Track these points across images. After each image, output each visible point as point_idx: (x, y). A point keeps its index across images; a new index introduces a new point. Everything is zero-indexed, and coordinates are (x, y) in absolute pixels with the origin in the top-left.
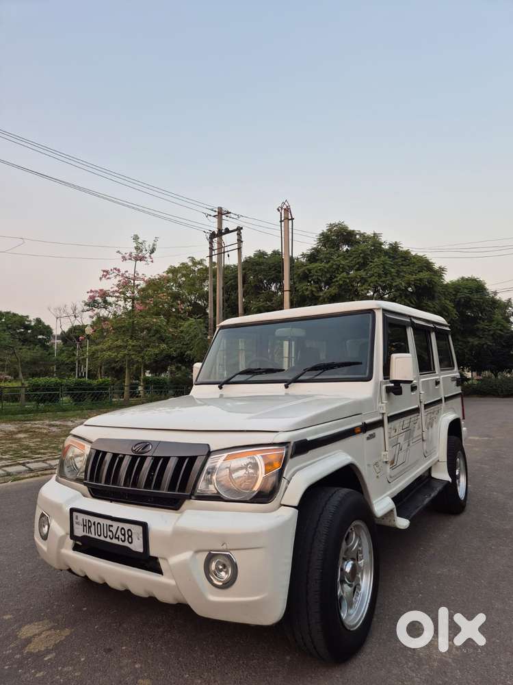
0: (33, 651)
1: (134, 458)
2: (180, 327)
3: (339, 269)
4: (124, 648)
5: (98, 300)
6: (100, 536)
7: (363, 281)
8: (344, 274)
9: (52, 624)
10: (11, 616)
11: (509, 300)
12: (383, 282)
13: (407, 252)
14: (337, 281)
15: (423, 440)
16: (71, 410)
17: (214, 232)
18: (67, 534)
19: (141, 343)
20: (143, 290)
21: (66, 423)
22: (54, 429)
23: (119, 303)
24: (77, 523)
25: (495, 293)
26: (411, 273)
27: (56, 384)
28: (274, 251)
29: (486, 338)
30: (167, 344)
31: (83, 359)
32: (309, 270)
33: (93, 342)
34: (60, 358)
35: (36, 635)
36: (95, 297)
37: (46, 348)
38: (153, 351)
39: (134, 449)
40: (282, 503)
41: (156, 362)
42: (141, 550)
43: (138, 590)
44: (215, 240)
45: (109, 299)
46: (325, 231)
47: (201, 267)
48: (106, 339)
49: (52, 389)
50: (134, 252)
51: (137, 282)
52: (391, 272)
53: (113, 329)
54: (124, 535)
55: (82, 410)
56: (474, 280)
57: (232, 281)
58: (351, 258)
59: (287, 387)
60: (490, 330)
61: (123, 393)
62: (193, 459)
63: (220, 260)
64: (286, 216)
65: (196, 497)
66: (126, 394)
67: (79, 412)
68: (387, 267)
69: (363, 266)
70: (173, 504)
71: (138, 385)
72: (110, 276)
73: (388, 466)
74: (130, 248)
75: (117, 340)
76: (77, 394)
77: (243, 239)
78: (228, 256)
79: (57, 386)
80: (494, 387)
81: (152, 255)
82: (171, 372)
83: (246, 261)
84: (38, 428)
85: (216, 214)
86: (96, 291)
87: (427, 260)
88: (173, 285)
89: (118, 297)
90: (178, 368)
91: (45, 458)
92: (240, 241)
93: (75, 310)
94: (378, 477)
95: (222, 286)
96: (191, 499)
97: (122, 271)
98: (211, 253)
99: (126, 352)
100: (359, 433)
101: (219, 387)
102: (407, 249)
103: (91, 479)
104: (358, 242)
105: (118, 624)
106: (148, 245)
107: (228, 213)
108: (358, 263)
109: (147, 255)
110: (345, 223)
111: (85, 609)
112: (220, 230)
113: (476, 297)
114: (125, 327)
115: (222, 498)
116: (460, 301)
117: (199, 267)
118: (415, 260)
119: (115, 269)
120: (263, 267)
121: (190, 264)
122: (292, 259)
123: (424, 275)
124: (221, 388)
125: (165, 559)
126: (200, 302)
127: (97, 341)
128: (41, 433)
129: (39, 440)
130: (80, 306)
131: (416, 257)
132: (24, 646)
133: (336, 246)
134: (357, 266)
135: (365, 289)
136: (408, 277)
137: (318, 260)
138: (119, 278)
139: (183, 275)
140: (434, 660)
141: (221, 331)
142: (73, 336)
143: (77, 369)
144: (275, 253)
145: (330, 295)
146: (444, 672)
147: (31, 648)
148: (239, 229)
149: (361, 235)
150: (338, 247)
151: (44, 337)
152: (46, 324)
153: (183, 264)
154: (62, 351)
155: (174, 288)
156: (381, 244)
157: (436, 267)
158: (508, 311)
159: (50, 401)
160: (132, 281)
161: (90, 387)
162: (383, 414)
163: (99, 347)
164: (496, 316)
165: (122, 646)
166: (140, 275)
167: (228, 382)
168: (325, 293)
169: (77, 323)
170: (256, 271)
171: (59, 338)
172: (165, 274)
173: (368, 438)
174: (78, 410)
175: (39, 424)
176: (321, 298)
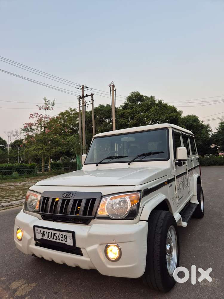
0: (18, 295)
1: (64, 201)
2: (66, 139)
3: (137, 112)
4: (63, 291)
5: (28, 128)
6: (50, 238)
7: (148, 117)
8: (139, 114)
9: (26, 281)
10: (5, 278)
11: (208, 125)
12: (156, 117)
13: (166, 104)
14: (136, 117)
15: (188, 186)
16: (18, 178)
17: (81, 96)
18: (32, 238)
19: (49, 147)
20: (49, 123)
21: (16, 184)
22: (11, 187)
23: (38, 129)
24: (38, 233)
25: (202, 122)
26: (168, 114)
27: (11, 166)
28: (107, 105)
29: (199, 141)
30: (60, 147)
31: (22, 155)
32: (124, 113)
33: (26, 147)
34: (11, 155)
35: (18, 287)
36: (27, 126)
37: (4, 150)
38: (54, 150)
39: (63, 196)
40: (140, 219)
41: (55, 155)
42: (72, 245)
43: (70, 264)
44: (81, 100)
45: (33, 127)
46: (130, 95)
47: (75, 112)
48: (33, 146)
49: (9, 169)
50: (45, 106)
51: (46, 119)
52: (159, 113)
53: (36, 141)
54: (63, 238)
55: (23, 178)
56: (194, 116)
57: (89, 118)
58: (142, 107)
59: (129, 164)
60: (200, 138)
61: (41, 170)
62: (94, 200)
63: (83, 109)
64: (113, 88)
65: (97, 217)
66: (43, 170)
67: (22, 179)
68: (157, 111)
69: (147, 110)
70: (86, 221)
71: (48, 166)
72: (34, 117)
73: (177, 199)
74: (43, 103)
75: (38, 146)
76: (21, 170)
77: (94, 99)
78: (87, 107)
79: (11, 167)
80: (203, 162)
81: (53, 107)
82: (62, 160)
83: (95, 109)
84: (4, 187)
85: (81, 88)
86: (28, 124)
87: (175, 108)
88: (62, 121)
89: (38, 126)
90: (65, 158)
91: (9, 201)
92: (93, 100)
93: (17, 132)
94: (174, 204)
95: (85, 120)
96: (95, 219)
97: (39, 114)
98: (79, 105)
99: (42, 151)
100: (166, 184)
101: (96, 165)
102: (165, 103)
103: (42, 211)
104: (144, 100)
105: (58, 279)
106: (51, 102)
107: (87, 87)
108: (145, 109)
109: (51, 107)
110: (139, 92)
111: (40, 272)
112: (83, 95)
113: (195, 123)
114: (41, 140)
115: (110, 218)
116: (188, 125)
117: (74, 112)
118: (169, 108)
119: (36, 113)
120: (103, 112)
121: (70, 111)
122: (115, 108)
123: (174, 114)
124: (97, 166)
125: (84, 248)
126: (75, 128)
127: (28, 146)
128: (6, 189)
129: (5, 192)
130: (19, 131)
131: (170, 106)
132: (14, 293)
133: (135, 102)
134: (145, 111)
135: (148, 121)
136: (167, 115)
137: (127, 108)
138: (38, 118)
139: (67, 116)
140: (209, 288)
141: (94, 139)
142: (17, 144)
143: (19, 159)
144: (108, 106)
145: (133, 124)
146: (215, 293)
147: (18, 294)
148: (92, 95)
149: (146, 97)
150: (136, 102)
151: (3, 145)
152: (4, 139)
153: (66, 111)
154: (11, 152)
155: (62, 122)
156: (155, 101)
157: (178, 110)
158: (207, 129)
159: (8, 174)
160: (44, 119)
161: (26, 167)
162: (174, 175)
163: (30, 149)
164: (203, 132)
165: (62, 290)
166: (48, 116)
167: (100, 163)
168: (131, 123)
169: (18, 139)
170: (99, 113)
171: (10, 146)
172: (58, 116)
173: (170, 187)
174: (22, 178)
175: (4, 185)
176: (129, 125)
